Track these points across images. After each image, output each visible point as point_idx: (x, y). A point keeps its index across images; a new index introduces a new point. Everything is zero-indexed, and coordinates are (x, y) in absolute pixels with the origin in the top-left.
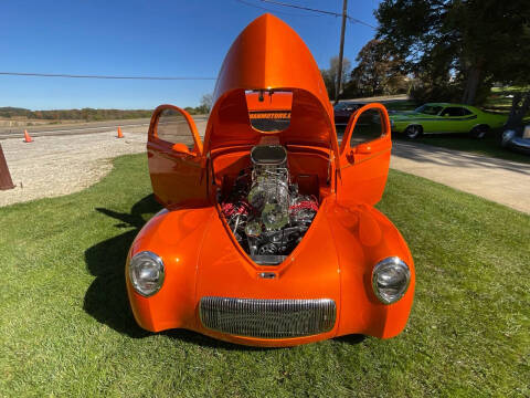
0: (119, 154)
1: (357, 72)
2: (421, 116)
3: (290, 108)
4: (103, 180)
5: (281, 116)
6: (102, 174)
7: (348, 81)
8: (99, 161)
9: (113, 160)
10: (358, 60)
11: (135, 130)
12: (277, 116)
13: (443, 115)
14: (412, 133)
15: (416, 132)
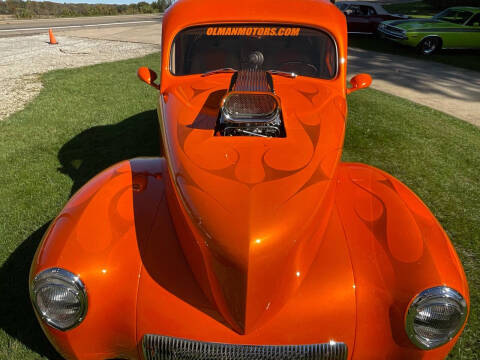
0: (51, 68)
2: (443, 25)
4: (29, 107)
6: (28, 96)
8: (24, 78)
9: (43, 77)
11: (72, 33)
13: (470, 24)
14: (428, 48)
15: (433, 47)
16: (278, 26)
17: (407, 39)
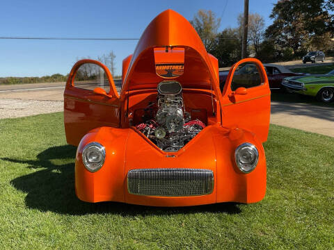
1: (272, 31)
3: (183, 61)
5: (177, 67)
7: (261, 41)
10: (272, 16)
12: (174, 67)
14: (327, 97)
15: (331, 96)
17: (306, 90)
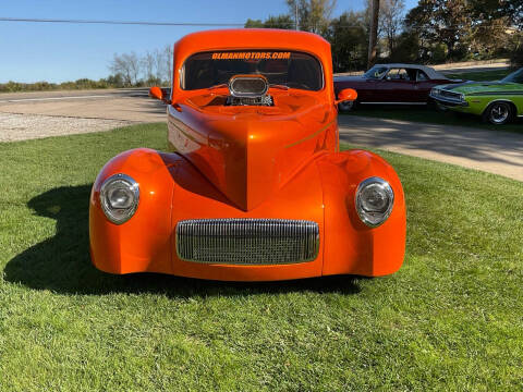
7: (399, 33)
14: (498, 117)
15: (506, 115)
16: (273, 51)
17: (467, 104)
